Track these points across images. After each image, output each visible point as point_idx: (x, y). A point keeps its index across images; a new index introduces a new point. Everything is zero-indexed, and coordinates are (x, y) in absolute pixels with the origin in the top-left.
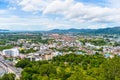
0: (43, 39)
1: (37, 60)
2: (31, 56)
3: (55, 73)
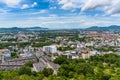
0: (80, 37)
1: (74, 57)
2: (68, 53)
3: (93, 73)
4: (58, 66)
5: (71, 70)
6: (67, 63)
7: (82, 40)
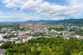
1: (16, 42)
2: (12, 40)
3: (30, 51)
4: (5, 50)
5: (15, 52)
6: (12, 47)
7: (22, 30)
